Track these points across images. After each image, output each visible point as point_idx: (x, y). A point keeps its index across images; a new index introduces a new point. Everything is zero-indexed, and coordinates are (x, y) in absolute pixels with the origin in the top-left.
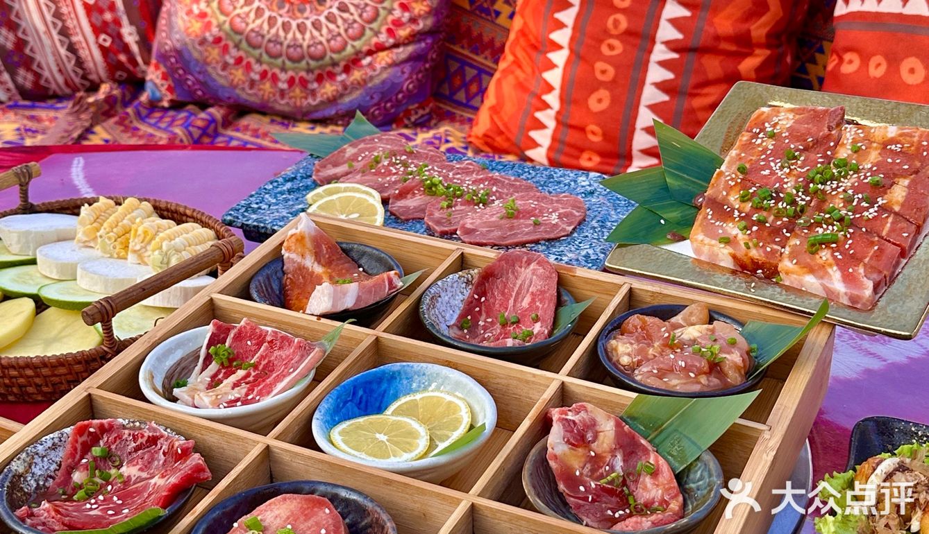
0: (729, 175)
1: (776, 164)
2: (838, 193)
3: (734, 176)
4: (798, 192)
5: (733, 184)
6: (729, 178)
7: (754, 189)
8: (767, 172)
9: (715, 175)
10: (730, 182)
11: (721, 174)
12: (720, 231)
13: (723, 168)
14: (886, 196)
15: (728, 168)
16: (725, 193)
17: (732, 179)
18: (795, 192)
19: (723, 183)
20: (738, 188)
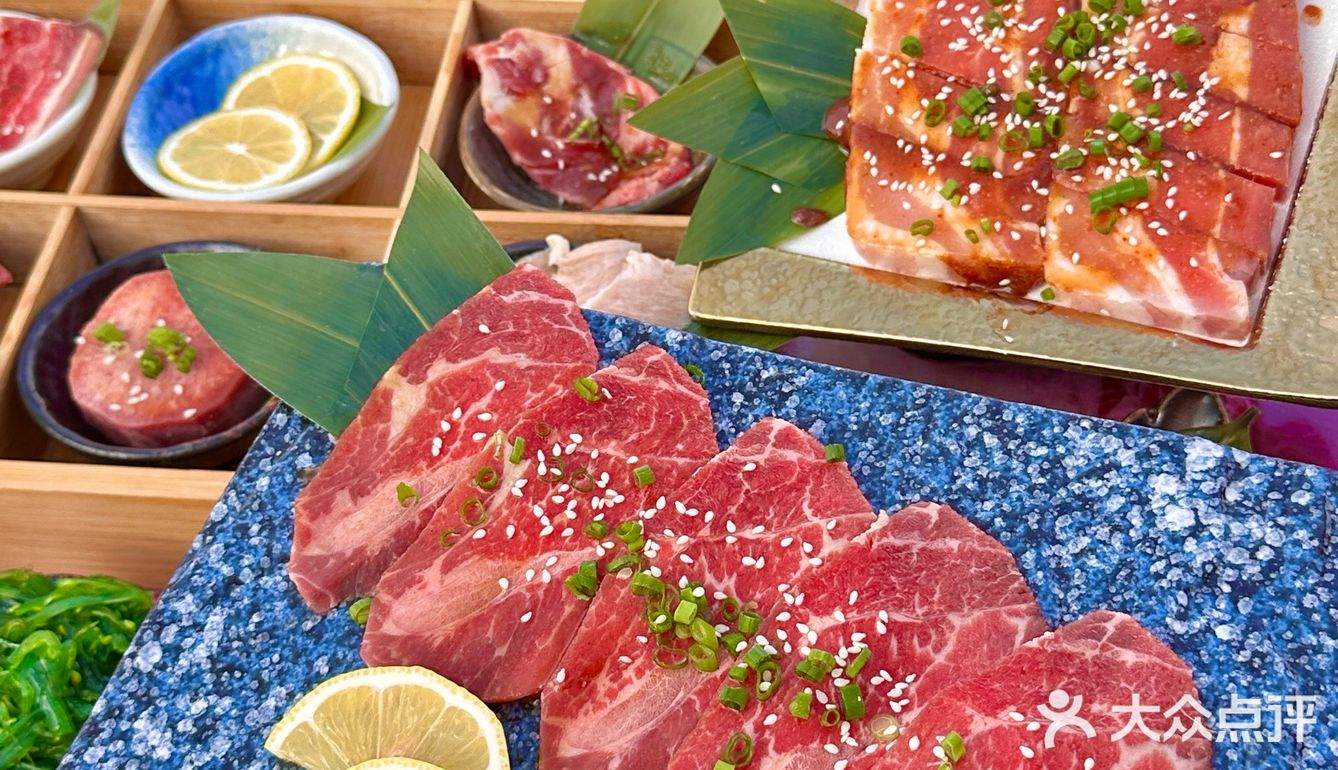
0: (885, 64)
1: (973, 18)
2: (1118, 72)
3: (896, 64)
4: (1037, 84)
5: (900, 83)
6: (887, 70)
7: (946, 90)
8: (960, 44)
9: (857, 67)
10: (893, 81)
11: (868, 61)
12: (906, 206)
13: (869, 44)
14: (1213, 66)
15: (879, 41)
16: (890, 110)
17: (895, 72)
18: (1030, 85)
19: (878, 84)
20: (913, 92)
